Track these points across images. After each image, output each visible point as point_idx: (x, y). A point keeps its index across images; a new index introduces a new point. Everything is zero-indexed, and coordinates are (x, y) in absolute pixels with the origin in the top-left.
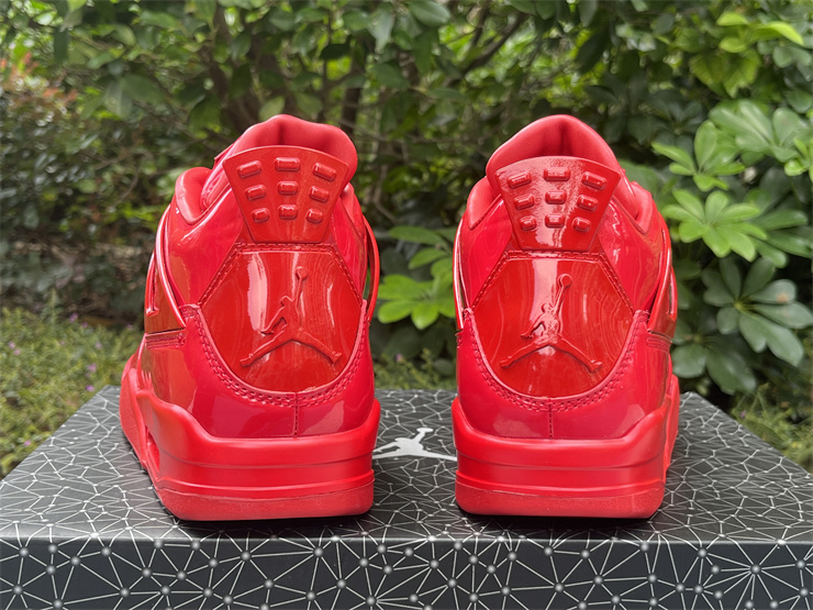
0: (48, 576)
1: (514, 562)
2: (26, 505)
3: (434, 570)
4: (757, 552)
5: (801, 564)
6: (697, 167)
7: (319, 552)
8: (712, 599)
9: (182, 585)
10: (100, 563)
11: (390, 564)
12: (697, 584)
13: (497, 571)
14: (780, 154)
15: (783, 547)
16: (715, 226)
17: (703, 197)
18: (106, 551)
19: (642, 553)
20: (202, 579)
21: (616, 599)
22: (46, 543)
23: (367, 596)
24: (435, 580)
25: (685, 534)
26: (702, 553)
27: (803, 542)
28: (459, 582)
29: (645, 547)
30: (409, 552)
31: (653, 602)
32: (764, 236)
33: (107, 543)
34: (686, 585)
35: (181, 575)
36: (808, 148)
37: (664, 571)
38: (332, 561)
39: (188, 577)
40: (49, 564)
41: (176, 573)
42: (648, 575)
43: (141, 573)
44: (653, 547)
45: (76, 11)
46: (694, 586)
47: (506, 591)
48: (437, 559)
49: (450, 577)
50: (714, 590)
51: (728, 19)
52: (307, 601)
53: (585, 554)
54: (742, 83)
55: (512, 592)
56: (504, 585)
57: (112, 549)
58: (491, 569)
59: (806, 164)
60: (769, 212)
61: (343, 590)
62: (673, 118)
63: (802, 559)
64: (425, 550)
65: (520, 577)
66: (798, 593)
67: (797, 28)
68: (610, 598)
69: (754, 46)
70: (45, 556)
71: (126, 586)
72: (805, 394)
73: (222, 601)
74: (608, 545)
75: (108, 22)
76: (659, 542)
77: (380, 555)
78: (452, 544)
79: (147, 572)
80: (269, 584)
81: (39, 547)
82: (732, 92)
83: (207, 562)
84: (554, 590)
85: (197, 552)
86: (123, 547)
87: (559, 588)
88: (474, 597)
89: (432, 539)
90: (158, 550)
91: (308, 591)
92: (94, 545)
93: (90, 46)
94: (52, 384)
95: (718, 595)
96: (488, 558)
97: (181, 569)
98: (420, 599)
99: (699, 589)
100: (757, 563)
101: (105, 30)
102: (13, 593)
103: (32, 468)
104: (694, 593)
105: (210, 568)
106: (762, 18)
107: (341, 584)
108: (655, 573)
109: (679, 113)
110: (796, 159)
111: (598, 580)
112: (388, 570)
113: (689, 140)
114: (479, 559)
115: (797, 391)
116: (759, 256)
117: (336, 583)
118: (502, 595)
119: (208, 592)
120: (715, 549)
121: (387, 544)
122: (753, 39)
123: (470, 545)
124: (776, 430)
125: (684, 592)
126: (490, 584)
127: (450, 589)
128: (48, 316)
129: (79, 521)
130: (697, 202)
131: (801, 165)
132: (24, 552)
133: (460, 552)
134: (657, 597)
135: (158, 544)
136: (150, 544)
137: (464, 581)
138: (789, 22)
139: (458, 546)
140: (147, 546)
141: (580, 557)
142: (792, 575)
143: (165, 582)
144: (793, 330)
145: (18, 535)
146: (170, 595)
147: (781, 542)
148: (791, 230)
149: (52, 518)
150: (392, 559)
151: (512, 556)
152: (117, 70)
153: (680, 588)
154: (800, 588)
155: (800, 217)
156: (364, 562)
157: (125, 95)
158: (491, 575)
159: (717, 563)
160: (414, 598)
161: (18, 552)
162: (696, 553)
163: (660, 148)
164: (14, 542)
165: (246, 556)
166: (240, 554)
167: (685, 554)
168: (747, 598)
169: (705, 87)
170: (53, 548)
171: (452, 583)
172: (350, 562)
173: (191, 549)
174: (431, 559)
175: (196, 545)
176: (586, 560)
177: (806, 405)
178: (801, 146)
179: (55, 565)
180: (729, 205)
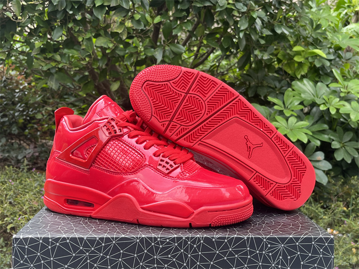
0: (49, 249)
1: (203, 243)
2: (40, 228)
3: (176, 246)
4: (283, 240)
5: (297, 244)
6: (285, 107)
7: (138, 241)
8: (268, 255)
9: (93, 252)
10: (66, 245)
11: (162, 244)
12: (263, 251)
13: (197, 247)
14: (318, 101)
15: (291, 238)
16: (291, 130)
17: (287, 119)
18: (68, 241)
19: (245, 240)
20: (99, 250)
21: (236, 256)
22: (49, 238)
23: (154, 255)
24: (177, 250)
25: (259, 234)
26: (265, 240)
27: (298, 236)
28: (184, 250)
29: (246, 238)
30: (168, 240)
31: (249, 257)
32: (311, 134)
33: (68, 238)
34: (260, 251)
35: (93, 249)
36: (329, 99)
37: (252, 246)
38: (143, 244)
39: (95, 249)
40: (49, 245)
41: (91, 248)
42: (247, 248)
43: (79, 248)
44: (248, 238)
45: (37, 48)
46: (262, 252)
47: (200, 253)
48: (177, 243)
49: (181, 249)
50: (269, 252)
51: (297, 48)
52: (134, 257)
53: (226, 241)
54: (303, 73)
55: (202, 254)
56: (199, 251)
57: (70, 240)
58: (195, 246)
59: (328, 106)
60: (313, 124)
61: (146, 253)
62: (276, 87)
63: (298, 242)
64: (173, 240)
65: (205, 249)
66: (297, 253)
67: (324, 52)
68: (234, 256)
69: (307, 59)
70: (48, 243)
71: (74, 253)
72: (330, 197)
73: (106, 257)
74: (234, 237)
75: (50, 52)
76: (250, 236)
77: (158, 241)
78: (182, 237)
79: (81, 248)
80: (122, 251)
81: (46, 240)
82: (299, 77)
83: (101, 244)
84: (216, 253)
85: (98, 241)
86: (74, 240)
87: (217, 252)
88: (189, 256)
89: (175, 236)
90: (85, 240)
91: (134, 254)
92: (64, 239)
93: (43, 62)
94: (27, 196)
95: (270, 254)
96: (194, 242)
97: (93, 247)
98: (171, 256)
99: (264, 252)
100: (283, 244)
101: (49, 55)
102: (37, 255)
103: (39, 217)
104: (262, 254)
105: (102, 246)
106: (310, 47)
107: (146, 251)
108: (249, 247)
109: (278, 85)
110: (324, 104)
111: (230, 249)
112: (161, 246)
113: (282, 95)
114: (191, 242)
115: (326, 196)
116: (309, 142)
117: (144, 251)
118: (199, 255)
119: (101, 254)
120: (269, 239)
121: (161, 238)
122: (307, 56)
123: (188, 238)
124: (317, 211)
125: (259, 253)
126: (195, 251)
127: (182, 253)
128: (23, 169)
129: (59, 232)
130: (285, 121)
131: (326, 106)
132: (41, 241)
133: (185, 240)
134: (250, 255)
135: (85, 238)
136: (83, 238)
137: (186, 250)
138: (320, 49)
139: (184, 238)
140: (81, 239)
141: (224, 242)
142: (295, 247)
143: (87, 251)
144: (324, 171)
145: (39, 236)
146: (89, 255)
147: (291, 236)
148: (323, 132)
149: (49, 231)
150: (162, 243)
151: (202, 242)
152: (53, 71)
153: (258, 252)
154: (298, 252)
155: (326, 126)
156: (153, 244)
157: (57, 80)
158: (195, 248)
159: (269, 243)
160: (169, 256)
161: (39, 241)
162: (263, 240)
163: (271, 99)
164: (38, 238)
165: (114, 242)
166: (112, 241)
167: (259, 241)
168: (280, 255)
169: (289, 74)
170: (50, 240)
171: (182, 251)
172: (148, 244)
173: (96, 240)
174: (175, 243)
175: (98, 239)
176: (226, 243)
177: (330, 202)
178: (326, 99)
179: (51, 246)
180: (297, 122)
